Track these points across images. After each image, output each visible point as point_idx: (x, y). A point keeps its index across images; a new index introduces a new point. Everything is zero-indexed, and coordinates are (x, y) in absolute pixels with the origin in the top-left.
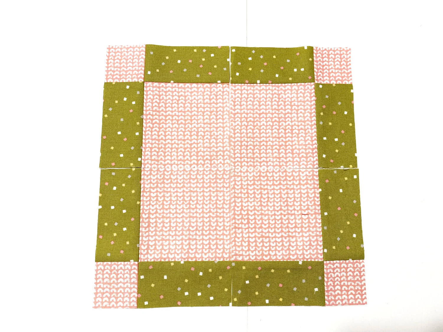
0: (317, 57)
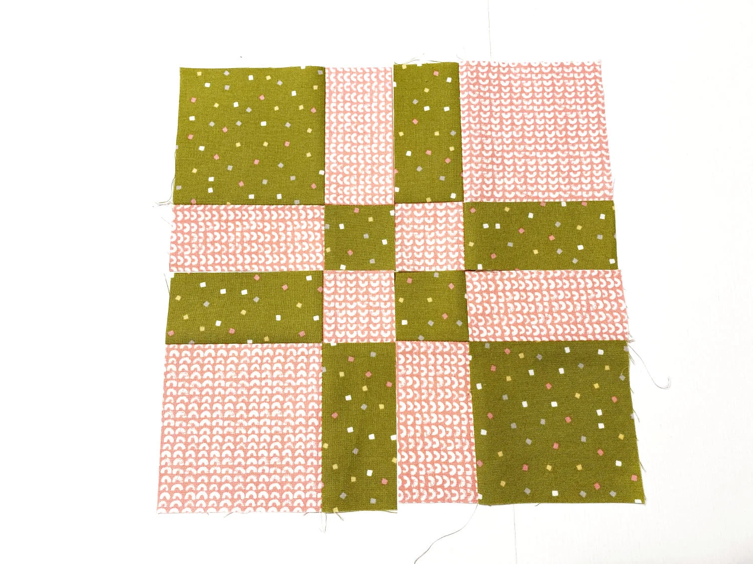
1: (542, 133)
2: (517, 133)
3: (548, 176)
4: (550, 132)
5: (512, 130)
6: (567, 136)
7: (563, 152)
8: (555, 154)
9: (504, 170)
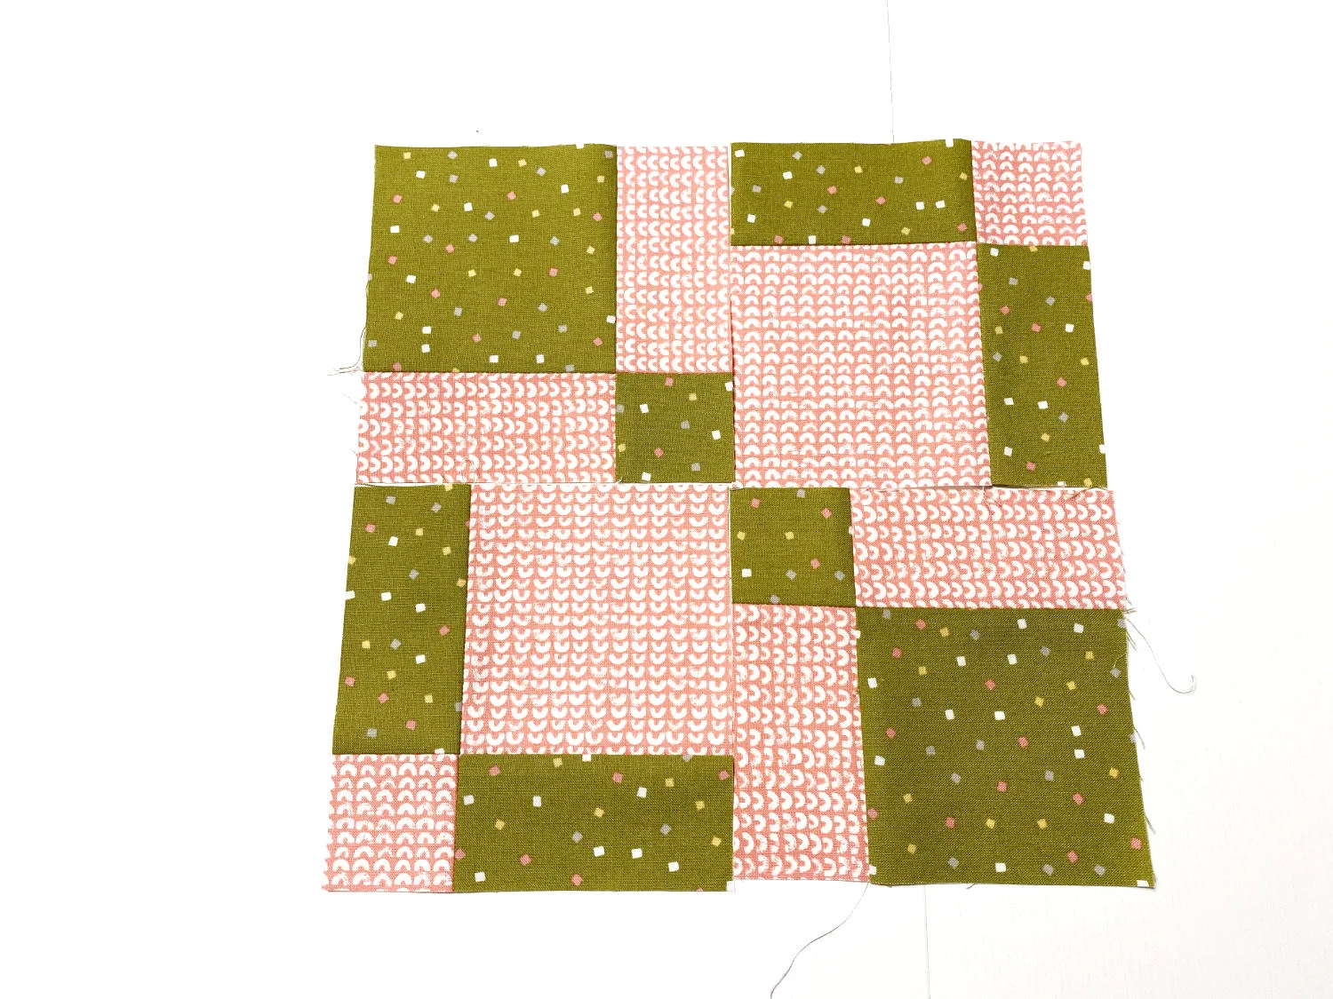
0: (983, 170)
1: (841, 359)
2: (884, 361)
3: (835, 287)
4: (828, 361)
5: (894, 366)
6: (800, 354)
7: (808, 328)
8: (821, 324)
9: (908, 297)
